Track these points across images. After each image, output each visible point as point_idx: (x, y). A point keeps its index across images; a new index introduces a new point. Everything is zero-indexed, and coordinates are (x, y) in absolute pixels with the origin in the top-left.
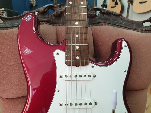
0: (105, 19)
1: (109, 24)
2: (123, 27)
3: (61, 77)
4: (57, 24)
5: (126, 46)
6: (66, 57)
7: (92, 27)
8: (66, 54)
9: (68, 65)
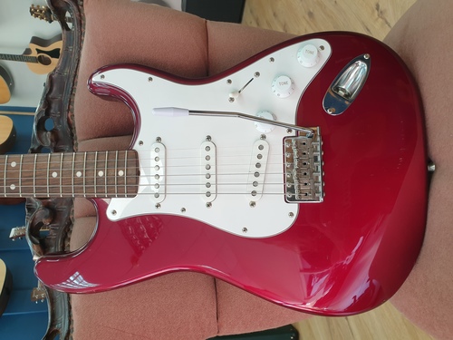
0: (61, 109)
1: (71, 102)
2: (76, 72)
3: (158, 206)
4: (71, 217)
5: (103, 77)
6: (118, 197)
7: (78, 138)
8: (114, 197)
9: (136, 192)
